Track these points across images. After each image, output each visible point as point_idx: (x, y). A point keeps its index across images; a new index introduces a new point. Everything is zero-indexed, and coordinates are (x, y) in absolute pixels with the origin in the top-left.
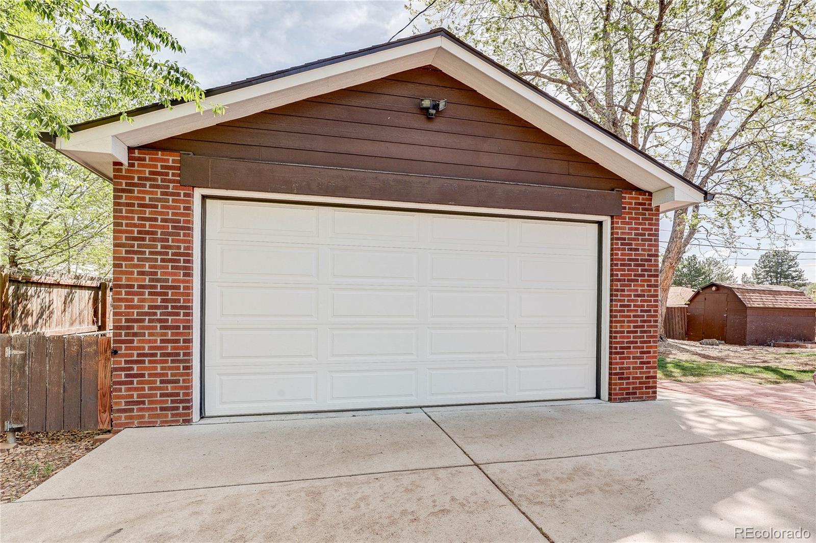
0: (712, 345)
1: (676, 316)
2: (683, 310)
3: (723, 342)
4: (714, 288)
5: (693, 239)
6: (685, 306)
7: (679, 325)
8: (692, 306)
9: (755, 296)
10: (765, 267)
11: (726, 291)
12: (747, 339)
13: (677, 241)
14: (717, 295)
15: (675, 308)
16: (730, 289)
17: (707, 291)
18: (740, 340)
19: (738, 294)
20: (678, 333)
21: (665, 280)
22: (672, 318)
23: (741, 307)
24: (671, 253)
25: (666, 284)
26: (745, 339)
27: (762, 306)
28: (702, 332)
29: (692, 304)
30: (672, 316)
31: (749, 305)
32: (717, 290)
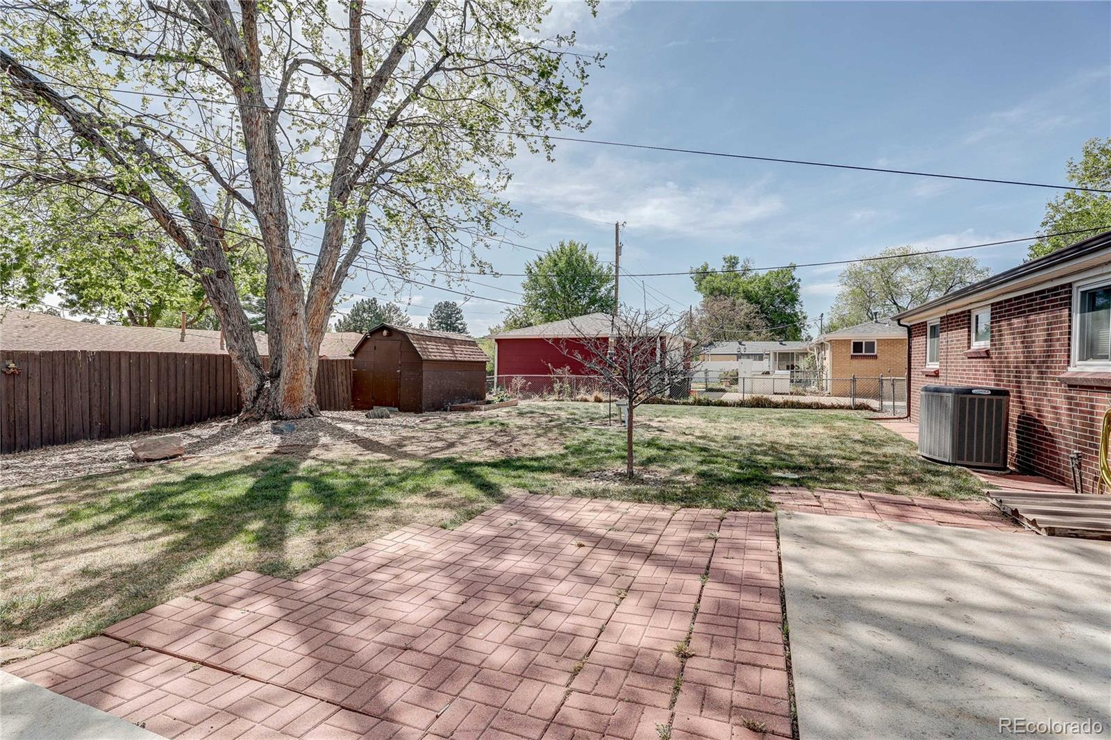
0: (382, 417)
1: (339, 373)
2: (348, 364)
3: (397, 409)
4: (385, 333)
5: (358, 257)
6: (350, 358)
7: (342, 385)
8: (358, 359)
9: (431, 346)
10: (438, 318)
11: (400, 337)
12: (423, 403)
13: (332, 251)
14: (390, 343)
15: (337, 360)
16: (404, 334)
17: (377, 336)
18: (414, 406)
19: (415, 345)
20: (341, 399)
21: (315, 315)
22: (334, 377)
23: (416, 361)
24: (323, 271)
25: (318, 321)
26: (421, 403)
27: (439, 358)
28: (371, 396)
29: (359, 355)
30: (333, 373)
31: (425, 357)
32: (389, 335)
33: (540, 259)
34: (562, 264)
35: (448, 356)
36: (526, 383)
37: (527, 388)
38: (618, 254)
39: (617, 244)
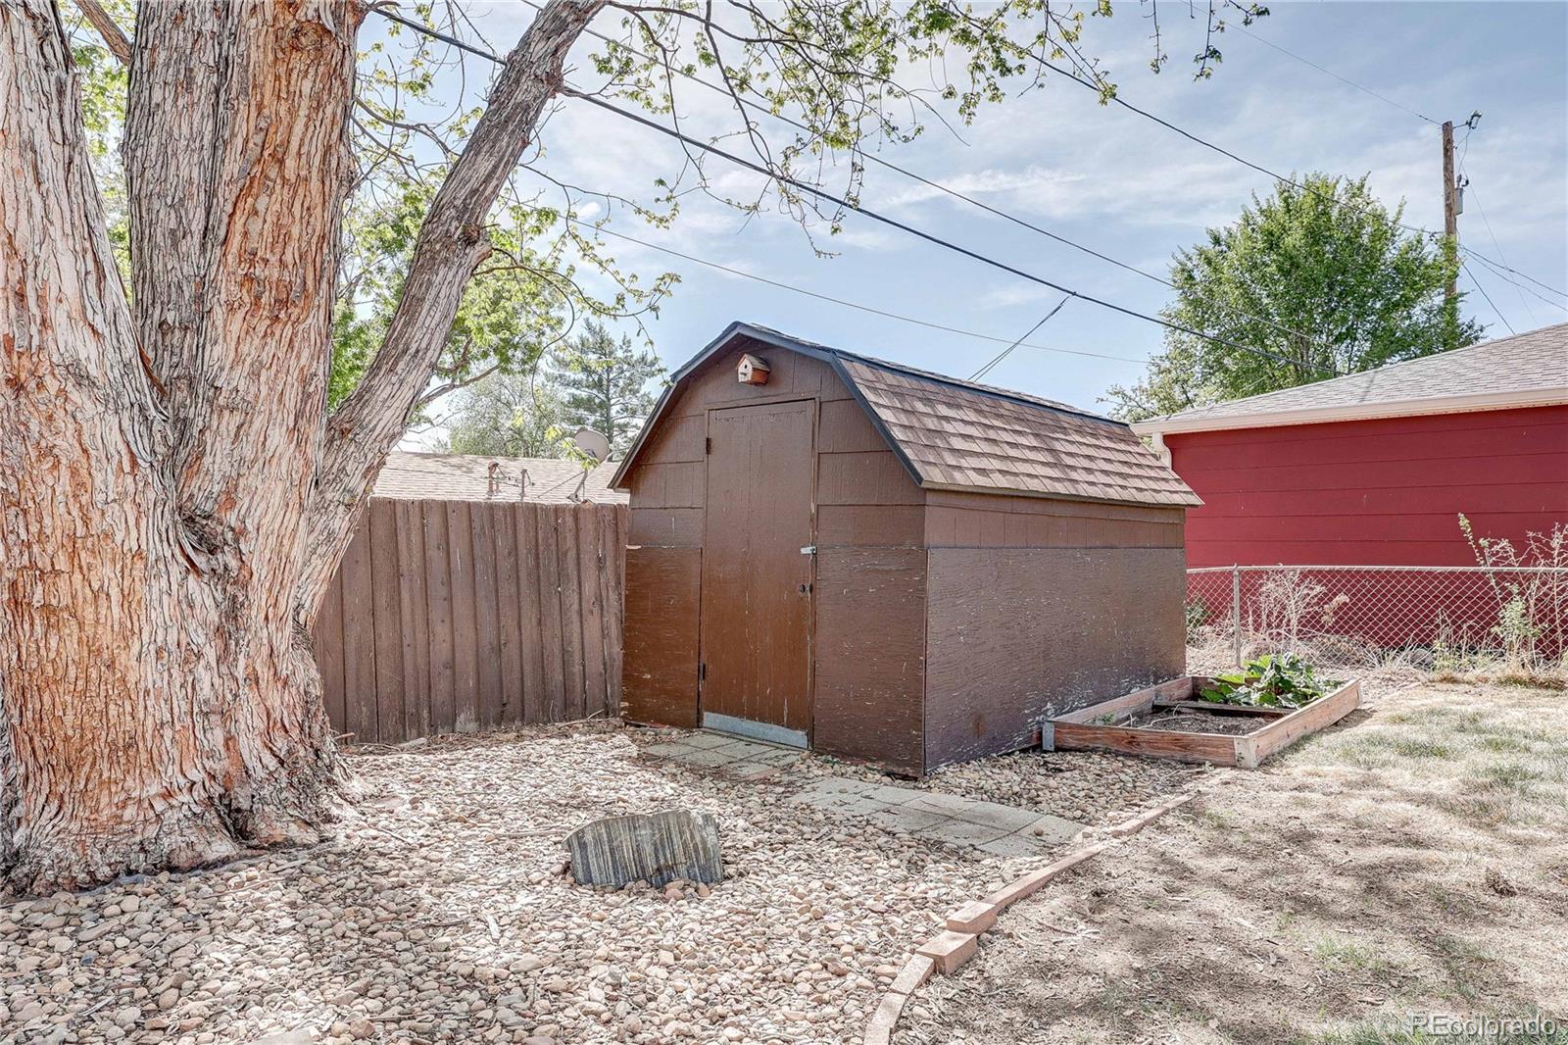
3: (799, 737)
4: (746, 367)
9: (959, 423)
11: (808, 383)
12: (930, 722)
14: (766, 416)
16: (831, 366)
17: (713, 386)
19: (885, 415)
22: (561, 576)
27: (1002, 483)
28: (692, 667)
29: (650, 481)
30: (561, 558)
31: (934, 476)
32: (765, 378)
33: (1217, 241)
34: (1294, 239)
35: (1037, 477)
36: (1323, 600)
37: (1328, 619)
38: (1452, 209)
39: (1448, 180)
